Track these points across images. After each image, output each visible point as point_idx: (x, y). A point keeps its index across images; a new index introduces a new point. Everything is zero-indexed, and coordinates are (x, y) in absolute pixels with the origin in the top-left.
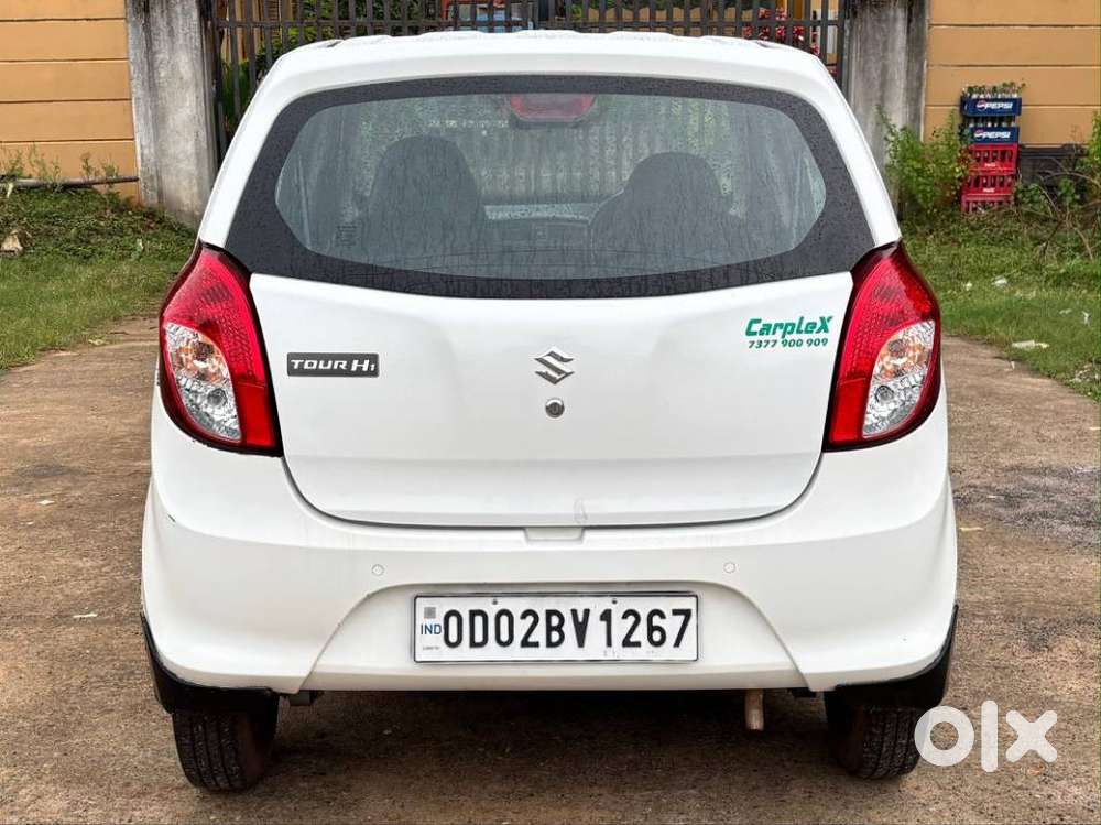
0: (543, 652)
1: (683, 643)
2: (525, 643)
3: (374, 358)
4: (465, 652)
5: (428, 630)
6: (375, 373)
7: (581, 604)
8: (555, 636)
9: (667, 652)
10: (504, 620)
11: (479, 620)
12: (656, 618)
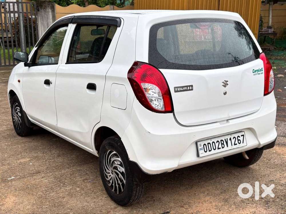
0: (222, 150)
1: (244, 142)
2: (218, 148)
3: (192, 86)
4: (208, 153)
5: (201, 149)
6: (192, 90)
7: (226, 137)
8: (223, 146)
9: (242, 145)
10: (214, 144)
11: (209, 145)
12: (238, 138)
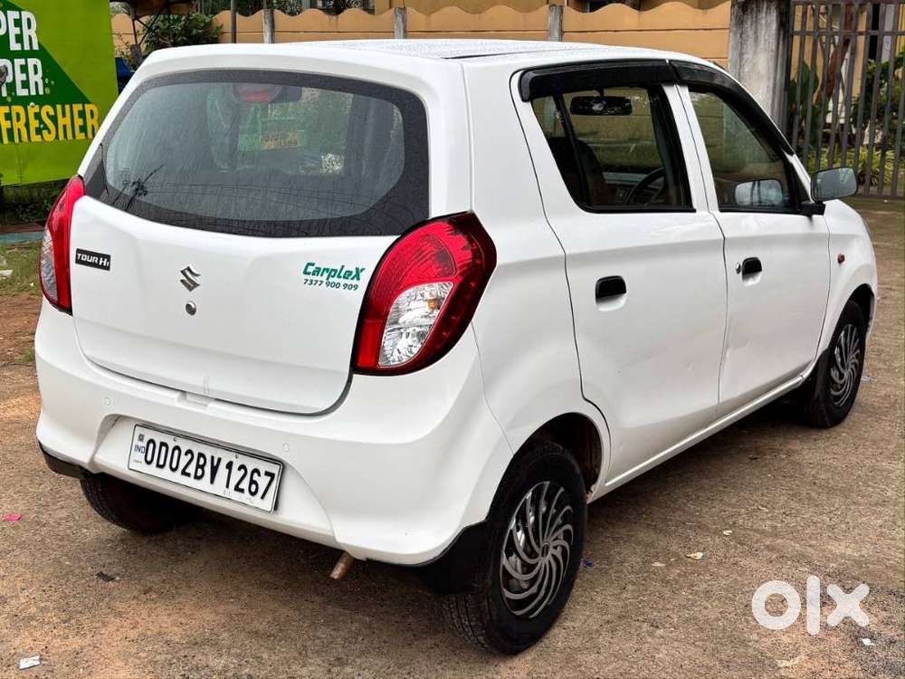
0: (190, 481)
1: (266, 497)
2: (184, 473)
3: (108, 257)
4: (152, 469)
5: (138, 448)
6: (107, 268)
7: (218, 453)
8: (199, 472)
9: (256, 501)
10: (176, 452)
11: (164, 449)
12: (256, 474)
